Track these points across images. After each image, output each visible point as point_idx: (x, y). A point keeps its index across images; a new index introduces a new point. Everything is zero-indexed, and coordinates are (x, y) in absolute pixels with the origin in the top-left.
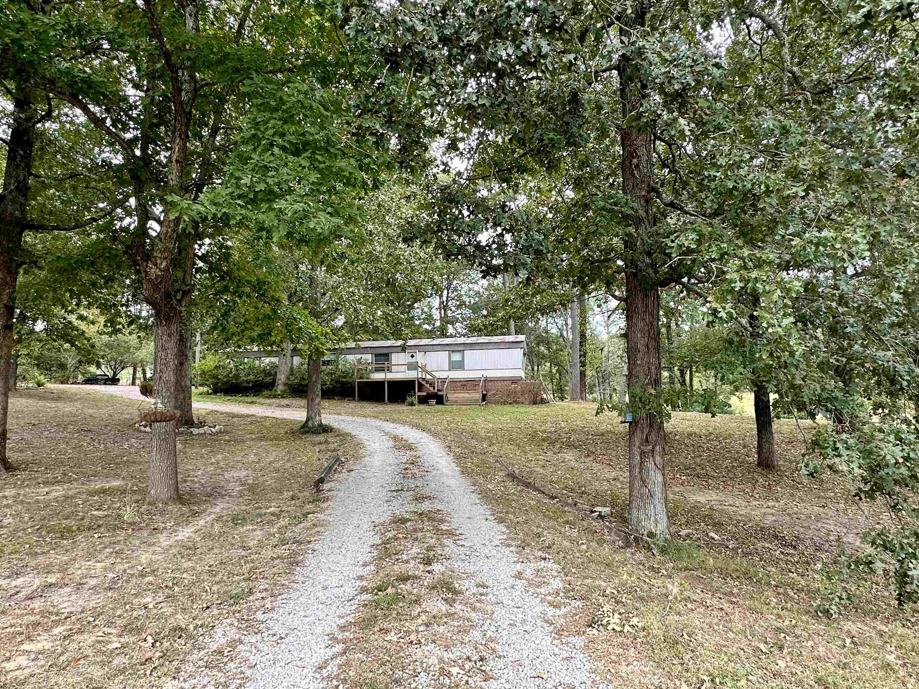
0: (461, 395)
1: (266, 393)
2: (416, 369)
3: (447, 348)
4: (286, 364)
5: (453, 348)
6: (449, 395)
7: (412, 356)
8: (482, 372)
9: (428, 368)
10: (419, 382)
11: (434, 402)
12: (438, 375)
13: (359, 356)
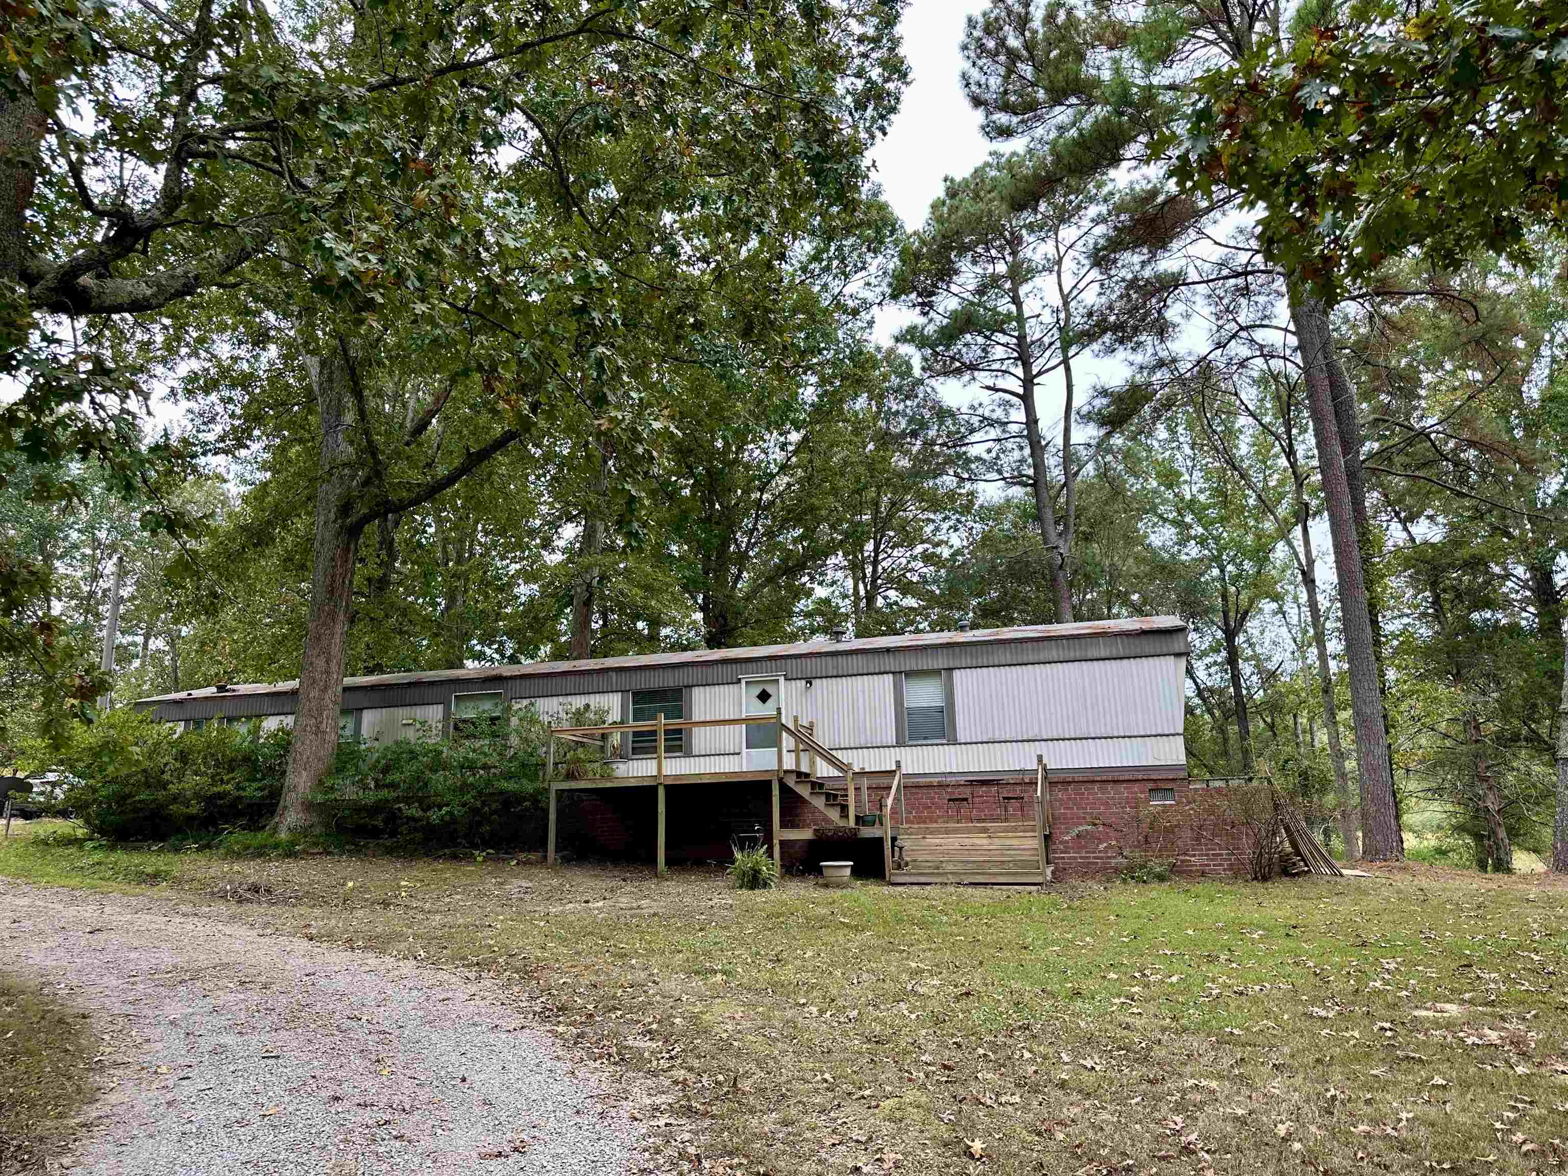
0: (953, 842)
1: (237, 837)
2: (776, 743)
3: (890, 663)
4: (318, 731)
5: (911, 663)
6: (905, 842)
7: (764, 697)
8: (1034, 749)
9: (823, 738)
10: (785, 789)
11: (843, 868)
12: (861, 761)
13: (578, 702)
